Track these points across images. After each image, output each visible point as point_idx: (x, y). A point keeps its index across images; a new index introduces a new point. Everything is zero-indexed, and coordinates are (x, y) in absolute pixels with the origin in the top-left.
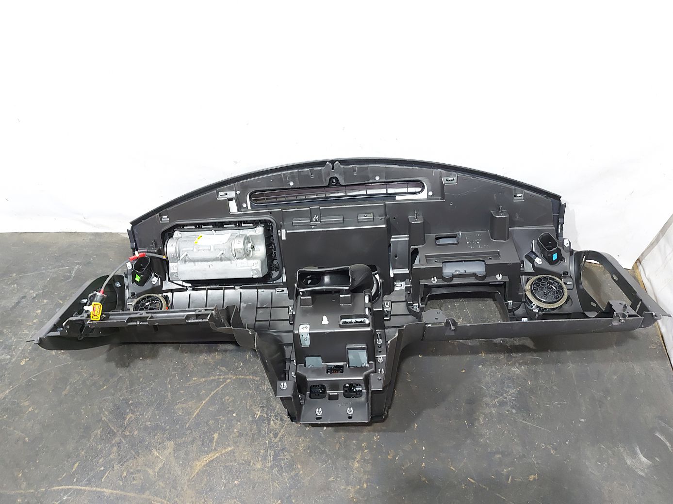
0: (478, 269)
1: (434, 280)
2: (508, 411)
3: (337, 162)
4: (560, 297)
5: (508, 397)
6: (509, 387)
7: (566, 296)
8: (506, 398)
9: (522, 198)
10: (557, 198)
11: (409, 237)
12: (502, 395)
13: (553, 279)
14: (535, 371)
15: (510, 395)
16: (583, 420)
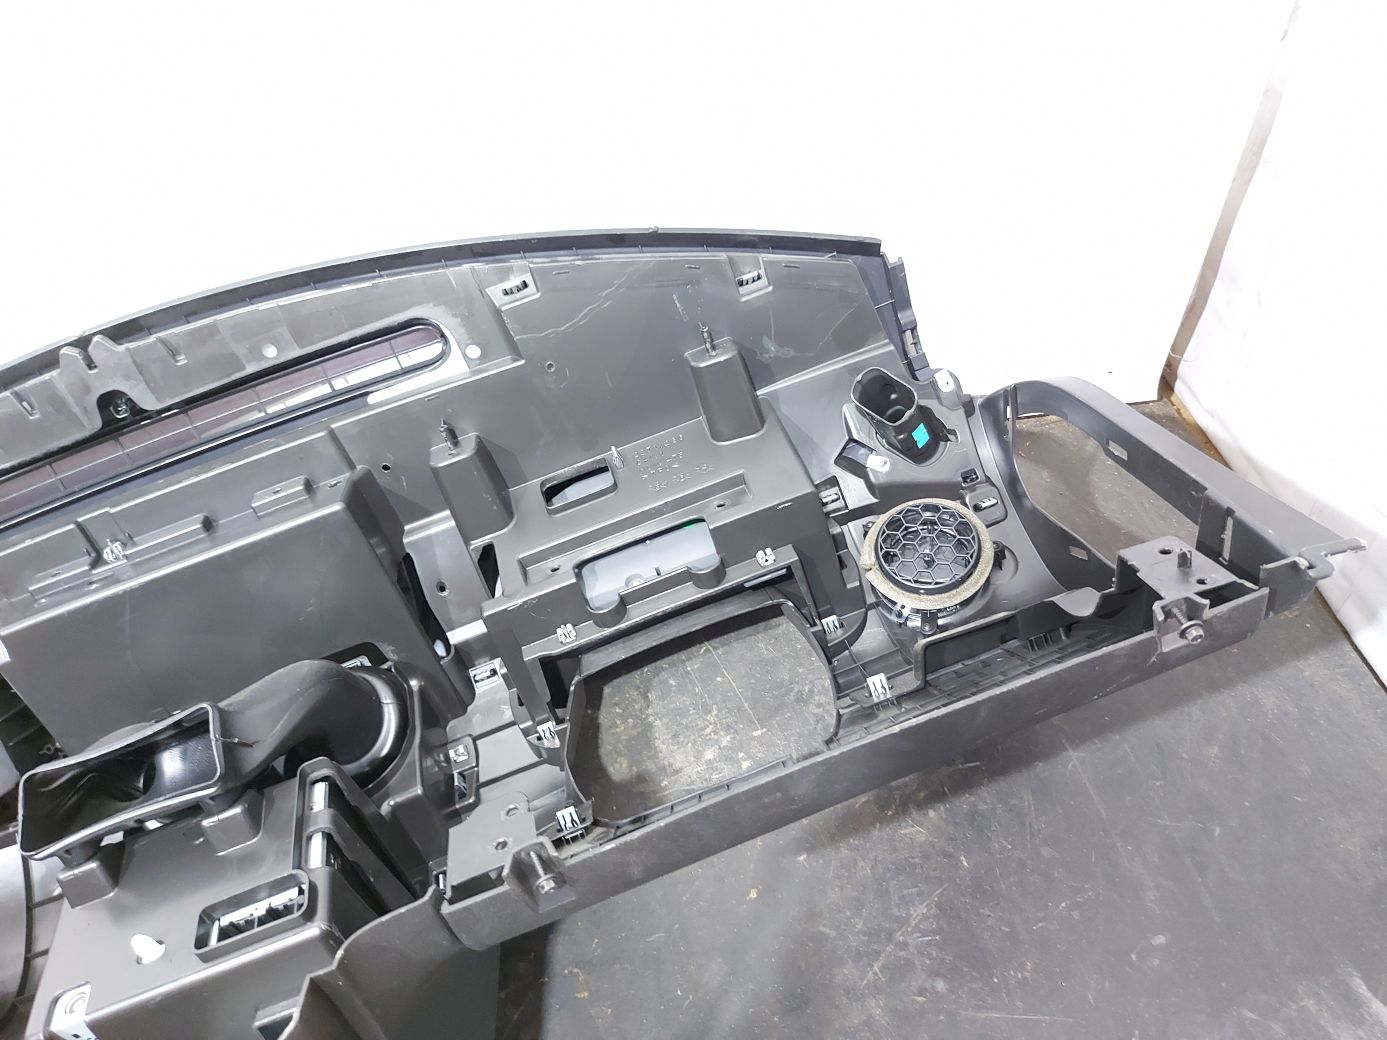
0: (696, 551)
1: (567, 637)
2: (921, 992)
3: (96, 339)
4: (972, 561)
5: (910, 941)
6: (906, 901)
7: (988, 552)
8: (905, 944)
9: (764, 280)
10: (868, 249)
11: (455, 516)
12: (890, 937)
13: (935, 509)
14: (972, 815)
15: (917, 928)
16: (1160, 940)
